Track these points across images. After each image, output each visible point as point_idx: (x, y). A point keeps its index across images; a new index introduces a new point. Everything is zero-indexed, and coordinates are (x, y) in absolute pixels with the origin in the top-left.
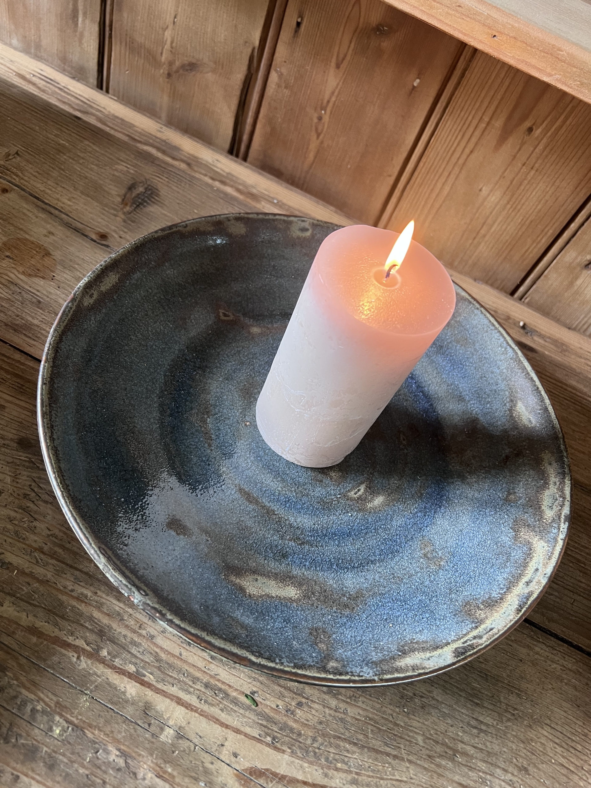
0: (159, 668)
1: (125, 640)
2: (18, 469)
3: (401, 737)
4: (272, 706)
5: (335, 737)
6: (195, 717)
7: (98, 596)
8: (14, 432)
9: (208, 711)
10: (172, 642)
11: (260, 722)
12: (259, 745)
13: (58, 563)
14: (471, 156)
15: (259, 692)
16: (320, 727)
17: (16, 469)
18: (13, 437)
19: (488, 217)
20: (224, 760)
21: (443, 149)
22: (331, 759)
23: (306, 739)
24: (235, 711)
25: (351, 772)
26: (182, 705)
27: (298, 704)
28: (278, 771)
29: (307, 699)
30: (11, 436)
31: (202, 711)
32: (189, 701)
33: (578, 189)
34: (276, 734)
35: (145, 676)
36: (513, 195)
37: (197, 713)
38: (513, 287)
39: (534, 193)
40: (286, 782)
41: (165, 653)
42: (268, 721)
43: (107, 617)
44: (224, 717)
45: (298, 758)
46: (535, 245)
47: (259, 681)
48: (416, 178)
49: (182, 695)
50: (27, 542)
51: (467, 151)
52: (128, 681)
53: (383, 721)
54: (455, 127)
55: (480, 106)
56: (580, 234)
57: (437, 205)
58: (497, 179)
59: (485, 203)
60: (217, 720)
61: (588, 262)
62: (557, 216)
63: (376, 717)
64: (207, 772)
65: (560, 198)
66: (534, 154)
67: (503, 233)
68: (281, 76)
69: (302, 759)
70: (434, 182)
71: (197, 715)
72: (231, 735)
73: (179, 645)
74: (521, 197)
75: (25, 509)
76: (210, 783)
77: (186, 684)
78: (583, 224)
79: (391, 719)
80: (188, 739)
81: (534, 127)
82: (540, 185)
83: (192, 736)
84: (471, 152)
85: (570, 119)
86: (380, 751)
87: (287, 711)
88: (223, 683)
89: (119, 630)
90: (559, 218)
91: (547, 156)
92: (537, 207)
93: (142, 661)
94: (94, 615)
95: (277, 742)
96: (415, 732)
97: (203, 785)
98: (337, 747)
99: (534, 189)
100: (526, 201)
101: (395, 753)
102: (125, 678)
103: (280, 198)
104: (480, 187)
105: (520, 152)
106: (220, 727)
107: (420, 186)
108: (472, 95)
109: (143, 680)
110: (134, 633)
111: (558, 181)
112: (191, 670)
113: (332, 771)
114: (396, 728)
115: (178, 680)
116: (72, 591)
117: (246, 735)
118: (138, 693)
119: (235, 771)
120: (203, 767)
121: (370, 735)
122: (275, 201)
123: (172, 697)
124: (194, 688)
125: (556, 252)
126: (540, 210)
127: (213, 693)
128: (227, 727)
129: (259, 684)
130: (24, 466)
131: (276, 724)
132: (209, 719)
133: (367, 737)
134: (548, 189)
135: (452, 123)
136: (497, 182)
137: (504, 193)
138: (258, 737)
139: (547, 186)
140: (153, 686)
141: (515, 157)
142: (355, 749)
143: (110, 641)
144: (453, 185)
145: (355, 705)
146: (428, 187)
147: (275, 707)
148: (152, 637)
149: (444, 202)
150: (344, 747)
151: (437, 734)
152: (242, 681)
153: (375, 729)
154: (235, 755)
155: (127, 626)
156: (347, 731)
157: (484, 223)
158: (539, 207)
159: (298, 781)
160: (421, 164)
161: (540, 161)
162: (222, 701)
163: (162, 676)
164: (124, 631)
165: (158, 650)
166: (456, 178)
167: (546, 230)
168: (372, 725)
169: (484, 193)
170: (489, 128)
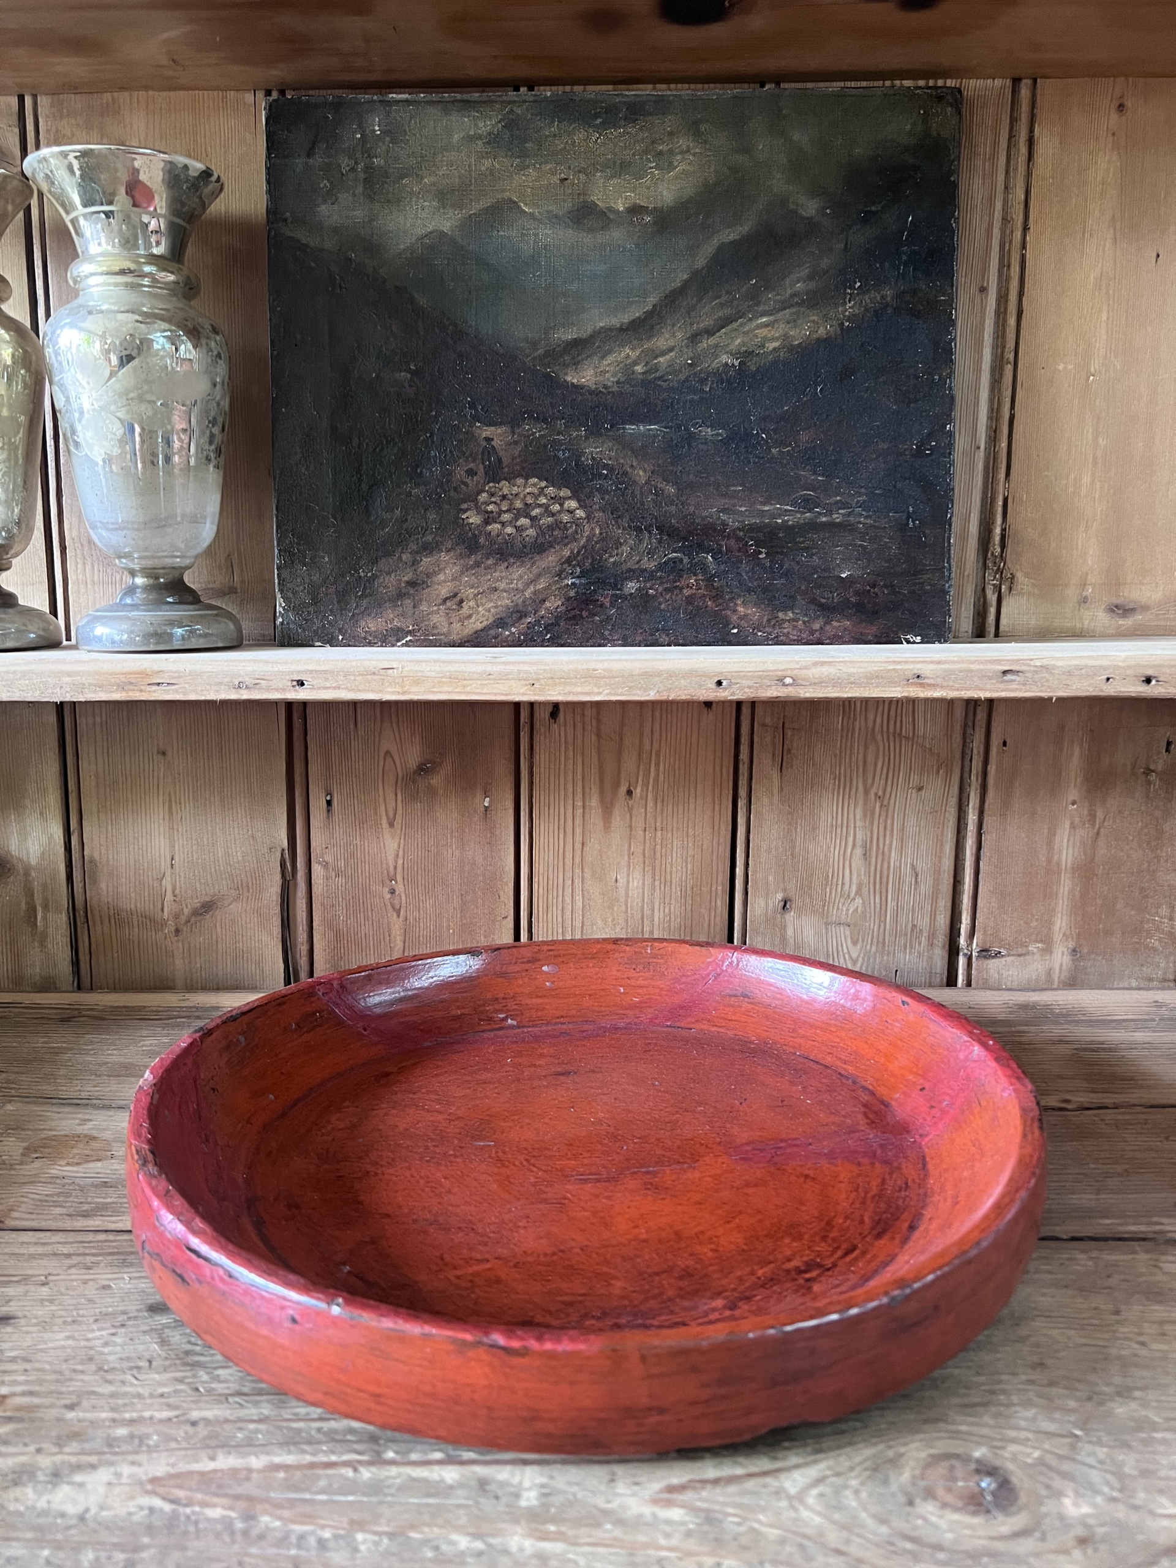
2: (162, 1333)
6: (556, 1469)
8: (137, 1303)
13: (269, 1397)
14: (585, 849)
17: (159, 1334)
18: (139, 1308)
19: (643, 907)
20: (623, 1493)
21: (551, 858)
28: (703, 1478)
30: (135, 1307)
33: (716, 826)
35: (460, 1457)
36: (654, 869)
39: (674, 855)
40: (723, 1483)
51: (578, 846)
54: (551, 827)
56: (752, 876)
58: (626, 860)
59: (630, 892)
61: (782, 904)
62: (715, 869)
65: (705, 846)
66: (649, 815)
68: (326, 865)
70: (560, 898)
74: (663, 867)
78: (747, 863)
81: (631, 788)
82: (675, 844)
84: (583, 844)
85: (662, 764)
91: (662, 810)
92: (687, 869)
97: (610, 1526)
99: (672, 850)
102: (432, 1468)
104: (614, 877)
105: (633, 820)
108: (552, 786)
109: (460, 1461)
111: (690, 829)
118: (462, 1475)
120: (599, 1510)
123: (510, 1463)
126: (693, 868)
134: (686, 843)
135: (547, 825)
136: (629, 863)
137: (644, 872)
139: (683, 841)
140: (478, 1461)
141: (631, 826)
143: (389, 1442)
144: (583, 891)
157: (642, 915)
158: (689, 867)
160: (535, 886)
161: (659, 820)
166: (583, 882)
167: (714, 890)
169: (622, 881)
170: (587, 811)
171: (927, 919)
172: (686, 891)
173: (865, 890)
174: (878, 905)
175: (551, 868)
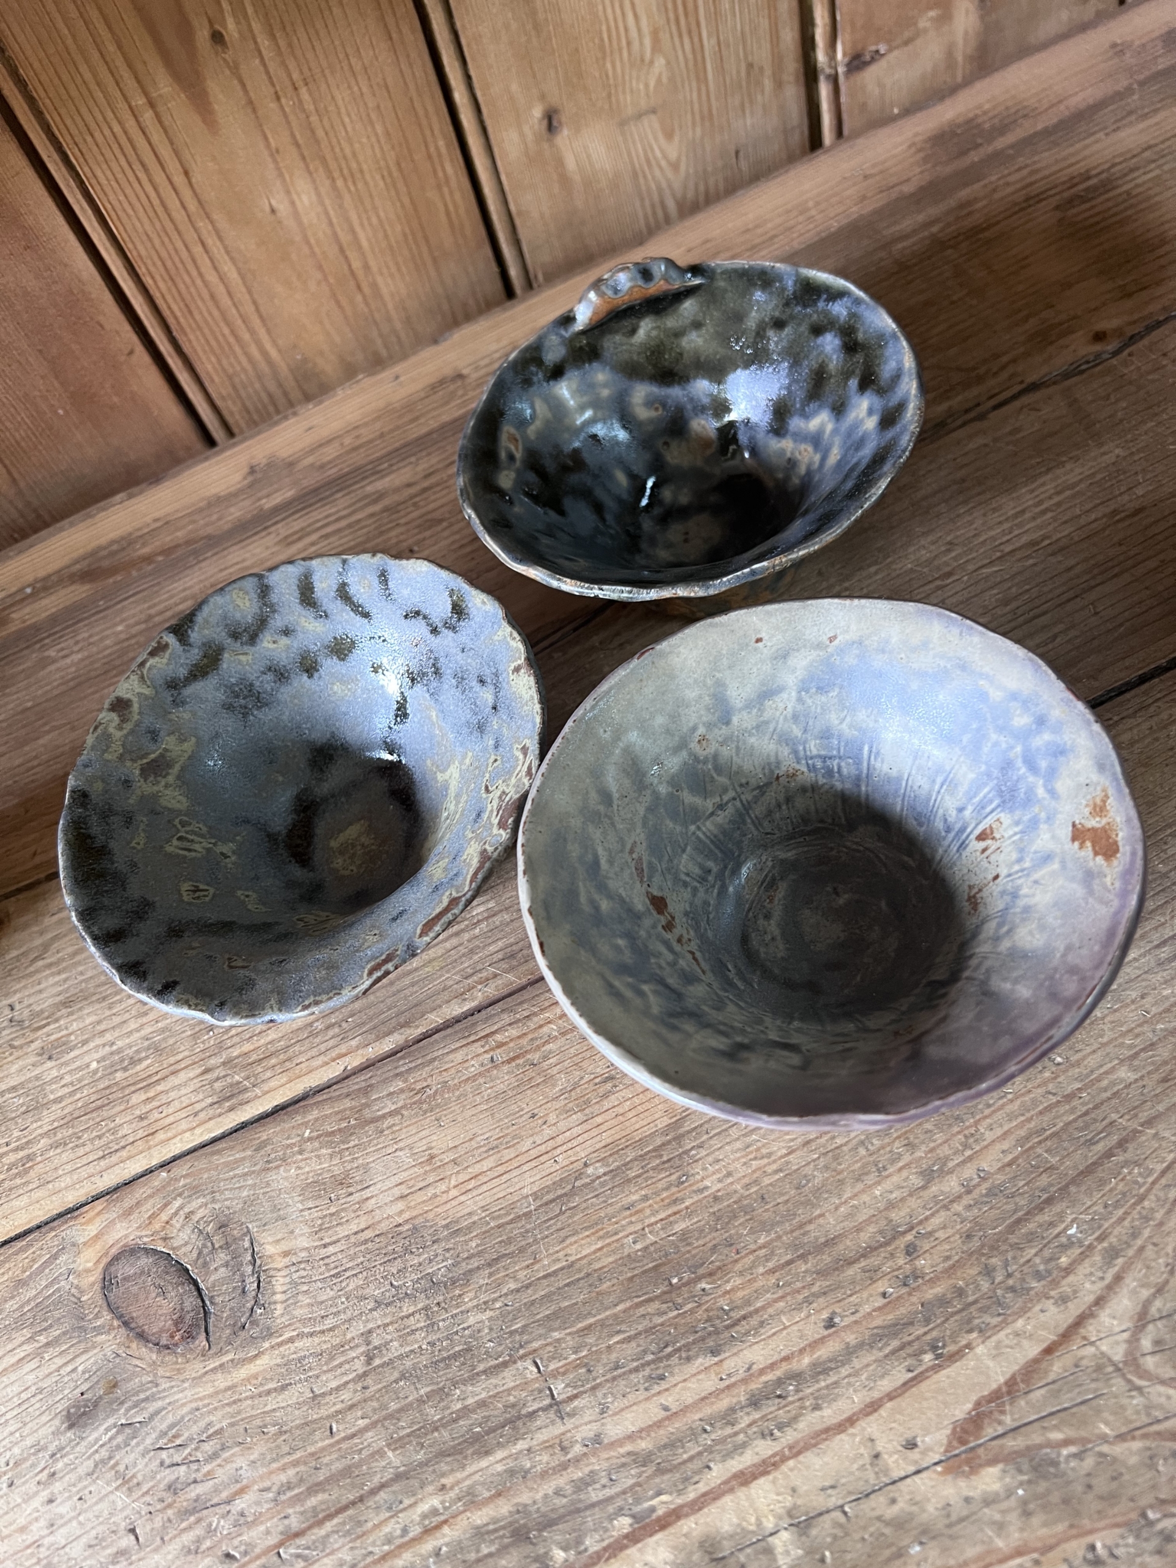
0: (660, 1471)
1: (564, 1496)
2: (117, 1464)
3: (1096, 1107)
4: (876, 1305)
5: (1011, 1229)
6: (791, 1470)
7: (452, 1488)
8: (45, 1418)
9: (800, 1436)
10: (635, 1408)
11: (887, 1350)
12: (924, 1386)
13: (335, 1521)
14: (194, 180)
15: (838, 1310)
16: (975, 1244)
17: (113, 1467)
18: (53, 1428)
19: (335, 234)
20: (903, 1474)
21: (145, 220)
22: (1042, 1267)
23: (978, 1288)
24: (836, 1383)
25: (1090, 1247)
26: (755, 1477)
27: (908, 1253)
28: (994, 1386)
29: (912, 1229)
30: (47, 1430)
31: (791, 1448)
32: (756, 1460)
33: (394, 36)
34: (928, 1337)
35: (653, 1509)
36: (324, 161)
37: (789, 1458)
38: (498, 285)
39: (347, 120)
40: (1022, 1386)
41: (641, 1438)
42: (895, 1335)
43: (501, 1501)
44: (829, 1414)
45: (998, 1328)
46: (445, 190)
47: (816, 1295)
48: (169, 308)
49: (736, 1464)
50: (258, 1550)
51: (179, 180)
52: (640, 1550)
53: (1046, 1118)
54: (116, 169)
55: (106, 96)
56: (484, 95)
57: (249, 309)
58: (271, 166)
59: (305, 221)
60: (827, 1430)
61: (545, 122)
62: (421, 113)
63: (1032, 1124)
64: (900, 1524)
65: (390, 80)
66: (271, 65)
67: (385, 231)
69: (1005, 1323)
70: (199, 282)
71: (791, 1463)
72: (871, 1426)
73: (647, 1399)
74: (337, 150)
75: (198, 1507)
76: (924, 1532)
77: (723, 1441)
78: (468, 78)
79: (1054, 1099)
80: (821, 1514)
81: (218, 27)
82: (339, 98)
83: (821, 1502)
84: (186, 173)
86: (1094, 1164)
87: (905, 1285)
88: (772, 1366)
89: (539, 1496)
90: (426, 110)
91: (290, 45)
92: (376, 135)
93: (624, 1492)
94: (479, 1522)
95: (944, 1346)
96: (1106, 1073)
97: (918, 1548)
98: (1031, 1237)
99: (339, 113)
100: (351, 145)
101: (1115, 1138)
102: (628, 1551)
103: (30, 578)
104: (267, 209)
105: (249, 88)
106: (843, 1436)
107: (190, 312)
108: (74, 93)
109: (659, 1519)
110: (565, 1469)
111: (353, 61)
112: (708, 1411)
113: (1064, 1282)
114: (1075, 1102)
115: (705, 1450)
116: (405, 1531)
117: (891, 1396)
118: (675, 1548)
119: (939, 1469)
120: (888, 1523)
121: (1054, 1160)
122: (29, 590)
123: (727, 1487)
124: (743, 1431)
125: (488, 163)
126: (387, 134)
127: (777, 1401)
128: (851, 1421)
129: (821, 1300)
130: (118, 1447)
131: (912, 1323)
132: (815, 1445)
133: (1052, 1168)
134: (356, 89)
135: (105, 167)
136: (278, 169)
137: (310, 173)
138: (911, 1375)
139: (349, 87)
140: (682, 1506)
141: (250, 102)
142: (1058, 1208)
143: (544, 1528)
144: (228, 252)
145: (986, 1147)
146: (202, 299)
147: (881, 1302)
148: (597, 1439)
149: (250, 292)
150: (1040, 1226)
151: (1137, 1036)
152: (795, 1328)
153: (1049, 1143)
154: (911, 1445)
155: (544, 1475)
156: (1017, 1199)
157: (342, 250)
158: (379, 129)
159: (1036, 1361)
160: (148, 281)
161: (292, 65)
162: (801, 1395)
163: (678, 1475)
164: (549, 1487)
165: (628, 1447)
166: (220, 238)
167: (432, 149)
168: (1040, 1142)
169: (283, 208)
170: (161, 109)
171: (766, 46)
172: (390, 174)
173: (665, 37)
174: (690, 56)
175: (157, 242)
